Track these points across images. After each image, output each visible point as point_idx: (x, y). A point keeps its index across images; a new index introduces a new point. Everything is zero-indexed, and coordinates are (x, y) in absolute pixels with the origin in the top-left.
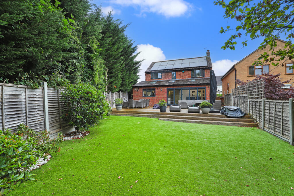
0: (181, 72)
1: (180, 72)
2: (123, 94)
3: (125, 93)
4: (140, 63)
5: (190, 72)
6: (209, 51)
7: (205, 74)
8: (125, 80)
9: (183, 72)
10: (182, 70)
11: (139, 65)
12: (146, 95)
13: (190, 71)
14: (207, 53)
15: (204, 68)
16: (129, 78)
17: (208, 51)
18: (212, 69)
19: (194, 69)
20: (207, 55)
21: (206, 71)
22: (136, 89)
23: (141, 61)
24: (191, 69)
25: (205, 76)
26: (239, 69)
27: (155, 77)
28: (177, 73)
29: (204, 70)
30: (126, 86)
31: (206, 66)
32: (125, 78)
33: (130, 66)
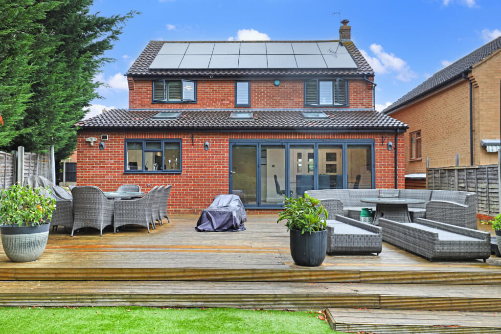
0: (269, 84)
1: (267, 81)
2: (35, 158)
3: (43, 154)
4: (114, 28)
5: (300, 86)
6: (348, 25)
7: (351, 97)
8: (48, 92)
9: (277, 83)
10: (273, 76)
11: (110, 33)
12: (140, 168)
13: (299, 81)
14: (341, 31)
15: (347, 75)
16: (66, 86)
17: (345, 22)
18: (373, 80)
19: (316, 76)
20: (342, 37)
21: (352, 85)
22: (92, 139)
23: (122, 19)
24: (305, 75)
25: (351, 101)
26: (486, 82)
27: (171, 98)
28: (254, 85)
29: (348, 81)
30: (50, 122)
31: (354, 69)
32: (47, 83)
33: (71, 30)
